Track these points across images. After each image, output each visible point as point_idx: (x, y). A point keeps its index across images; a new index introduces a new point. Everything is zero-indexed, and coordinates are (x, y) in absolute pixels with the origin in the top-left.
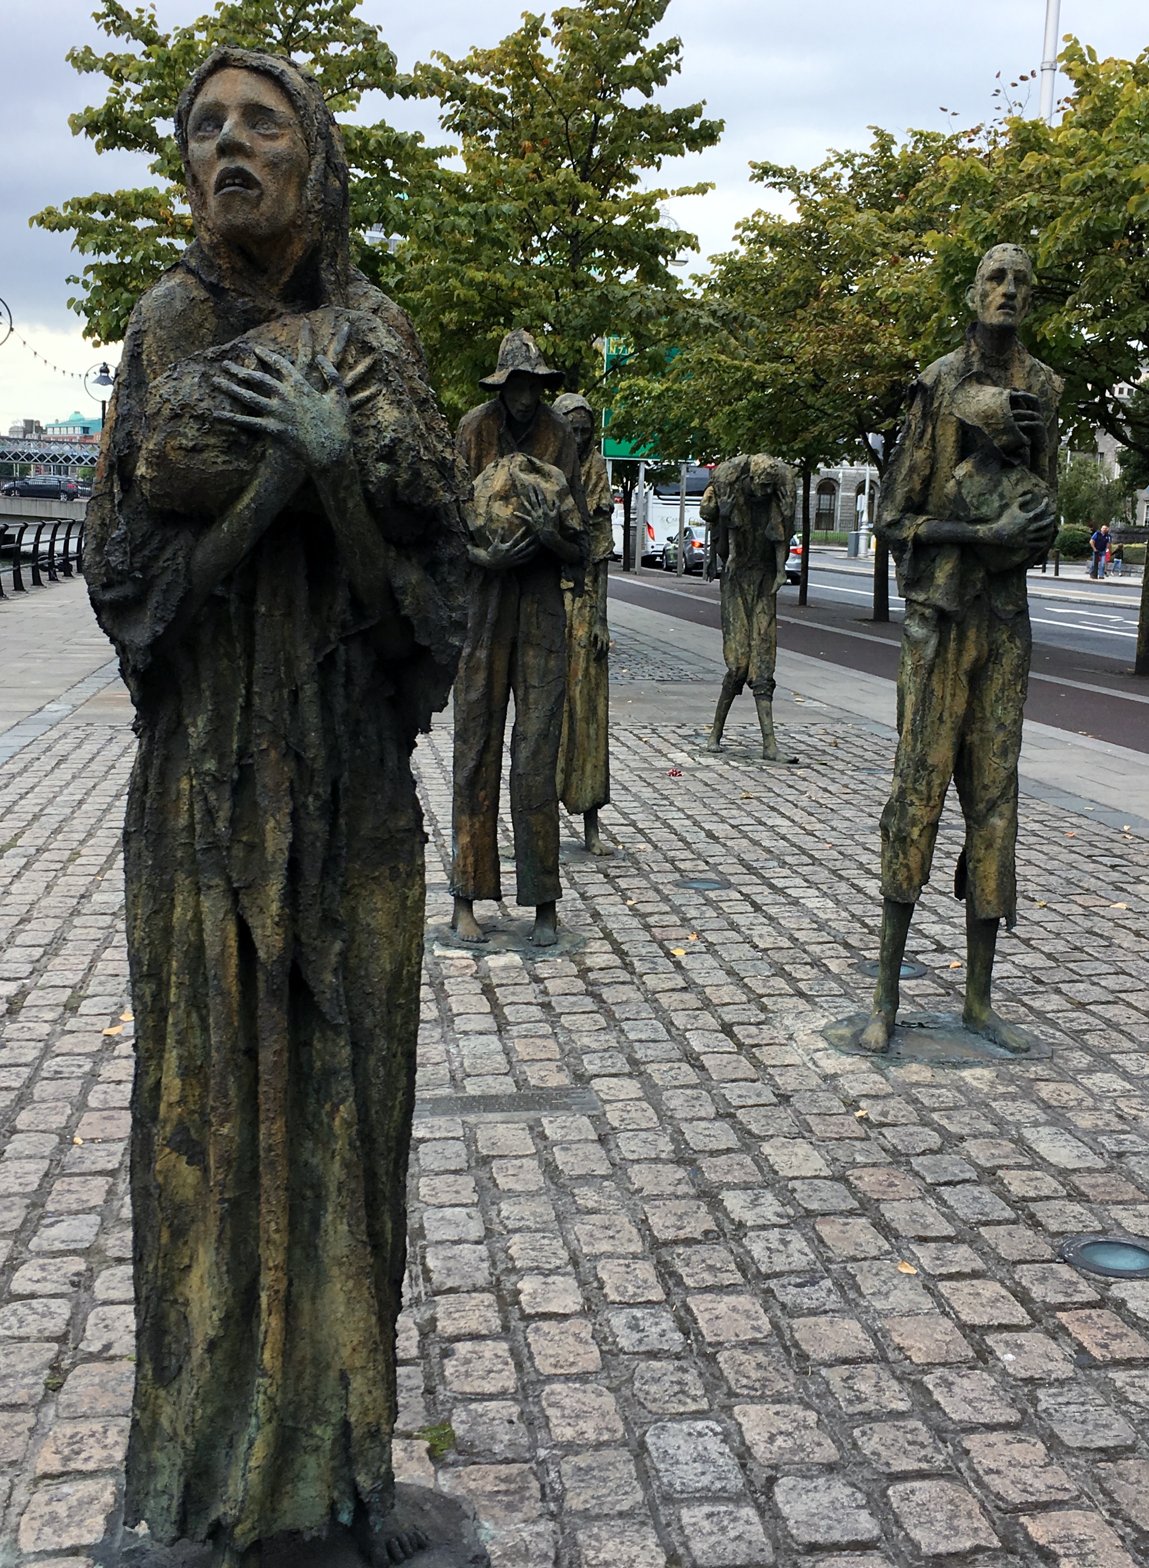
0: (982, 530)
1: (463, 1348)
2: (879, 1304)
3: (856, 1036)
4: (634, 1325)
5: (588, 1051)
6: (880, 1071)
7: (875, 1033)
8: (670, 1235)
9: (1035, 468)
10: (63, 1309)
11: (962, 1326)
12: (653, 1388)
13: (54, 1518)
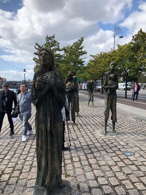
0: (112, 87)
1: (68, 165)
2: (106, 159)
3: (103, 133)
4: (84, 162)
5: (78, 135)
6: (105, 136)
7: (104, 132)
8: (87, 153)
9: (116, 81)
10: (31, 162)
11: (114, 161)
12: (86, 169)
13: (30, 184)
